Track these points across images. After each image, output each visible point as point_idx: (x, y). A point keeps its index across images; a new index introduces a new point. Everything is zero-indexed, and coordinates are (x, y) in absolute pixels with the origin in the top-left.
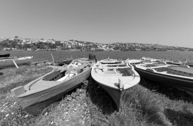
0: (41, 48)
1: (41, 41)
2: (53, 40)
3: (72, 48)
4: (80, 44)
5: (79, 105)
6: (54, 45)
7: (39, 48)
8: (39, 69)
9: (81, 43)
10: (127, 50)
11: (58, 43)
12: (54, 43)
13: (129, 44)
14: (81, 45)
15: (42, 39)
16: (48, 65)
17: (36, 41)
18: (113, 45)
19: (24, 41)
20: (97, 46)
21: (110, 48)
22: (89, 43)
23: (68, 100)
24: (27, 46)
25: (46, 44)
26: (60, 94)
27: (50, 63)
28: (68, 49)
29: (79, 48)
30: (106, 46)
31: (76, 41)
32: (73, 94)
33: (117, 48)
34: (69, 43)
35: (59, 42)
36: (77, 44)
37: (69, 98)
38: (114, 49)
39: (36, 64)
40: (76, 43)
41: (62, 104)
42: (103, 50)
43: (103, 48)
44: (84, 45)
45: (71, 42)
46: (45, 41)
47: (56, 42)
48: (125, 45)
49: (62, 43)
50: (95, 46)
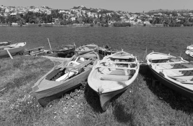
0: (31, 23)
1: (30, 10)
2: (47, 8)
3: (77, 22)
4: (89, 14)
5: (77, 104)
6: (49, 16)
7: (27, 22)
8: (35, 62)
9: (93, 11)
10: (178, 25)
11: (56, 14)
12: (49, 13)
13: (182, 13)
14: (93, 15)
15: (32, 7)
16: (44, 54)
17: (23, 11)
18: (150, 14)
19: (7, 11)
20: (119, 17)
21: (143, 20)
22: (105, 12)
23: (67, 99)
24: (12, 19)
25: (37, 15)
26: (60, 93)
27: (46, 51)
28: (70, 22)
29: (88, 20)
30: (136, 16)
31: (84, 9)
32: (72, 94)
33: (158, 21)
34: (72, 13)
35: (57, 11)
36: (86, 14)
37: (67, 96)
38: (151, 22)
39: (30, 52)
40: (84, 12)
41: (62, 101)
42: (129, 25)
43: (131, 20)
44: (96, 16)
45: (76, 11)
46: (36, 11)
47: (52, 12)
48: (174, 14)
49: (62, 14)
50: (117, 17)
